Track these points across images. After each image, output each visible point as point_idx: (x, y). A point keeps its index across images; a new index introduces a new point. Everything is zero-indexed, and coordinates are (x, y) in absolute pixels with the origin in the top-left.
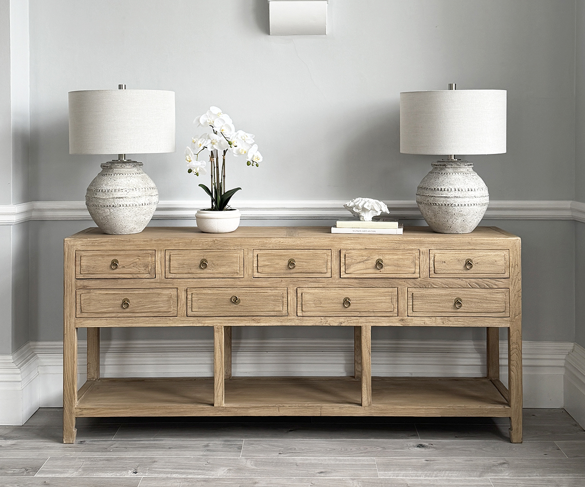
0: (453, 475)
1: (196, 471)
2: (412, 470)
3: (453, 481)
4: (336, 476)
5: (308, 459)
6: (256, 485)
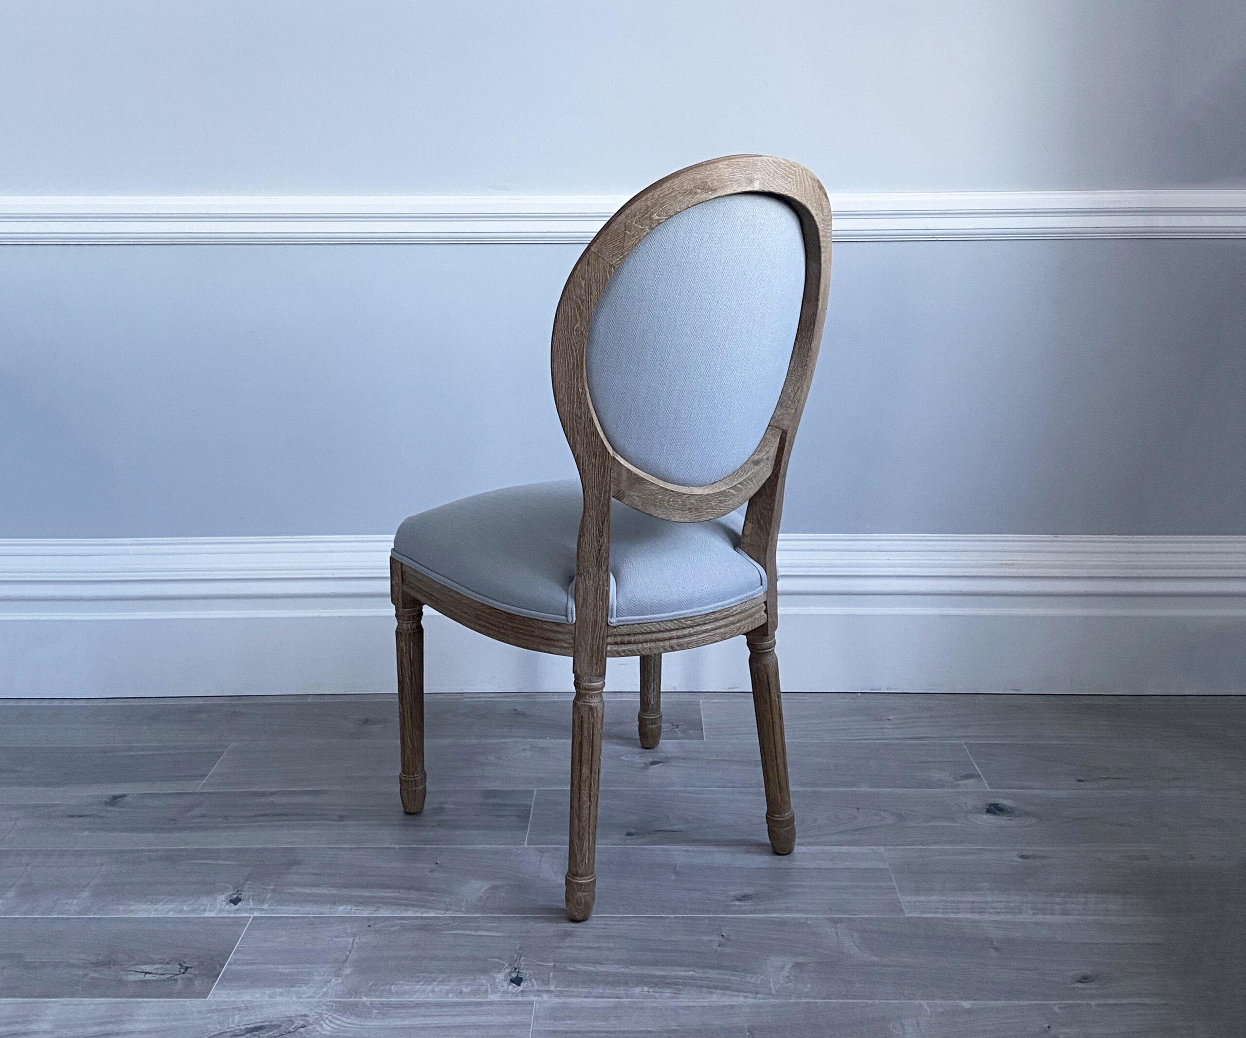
0: (1109, 907)
2: (991, 890)
3: (1115, 928)
4: (786, 911)
5: (703, 853)
6: (568, 942)
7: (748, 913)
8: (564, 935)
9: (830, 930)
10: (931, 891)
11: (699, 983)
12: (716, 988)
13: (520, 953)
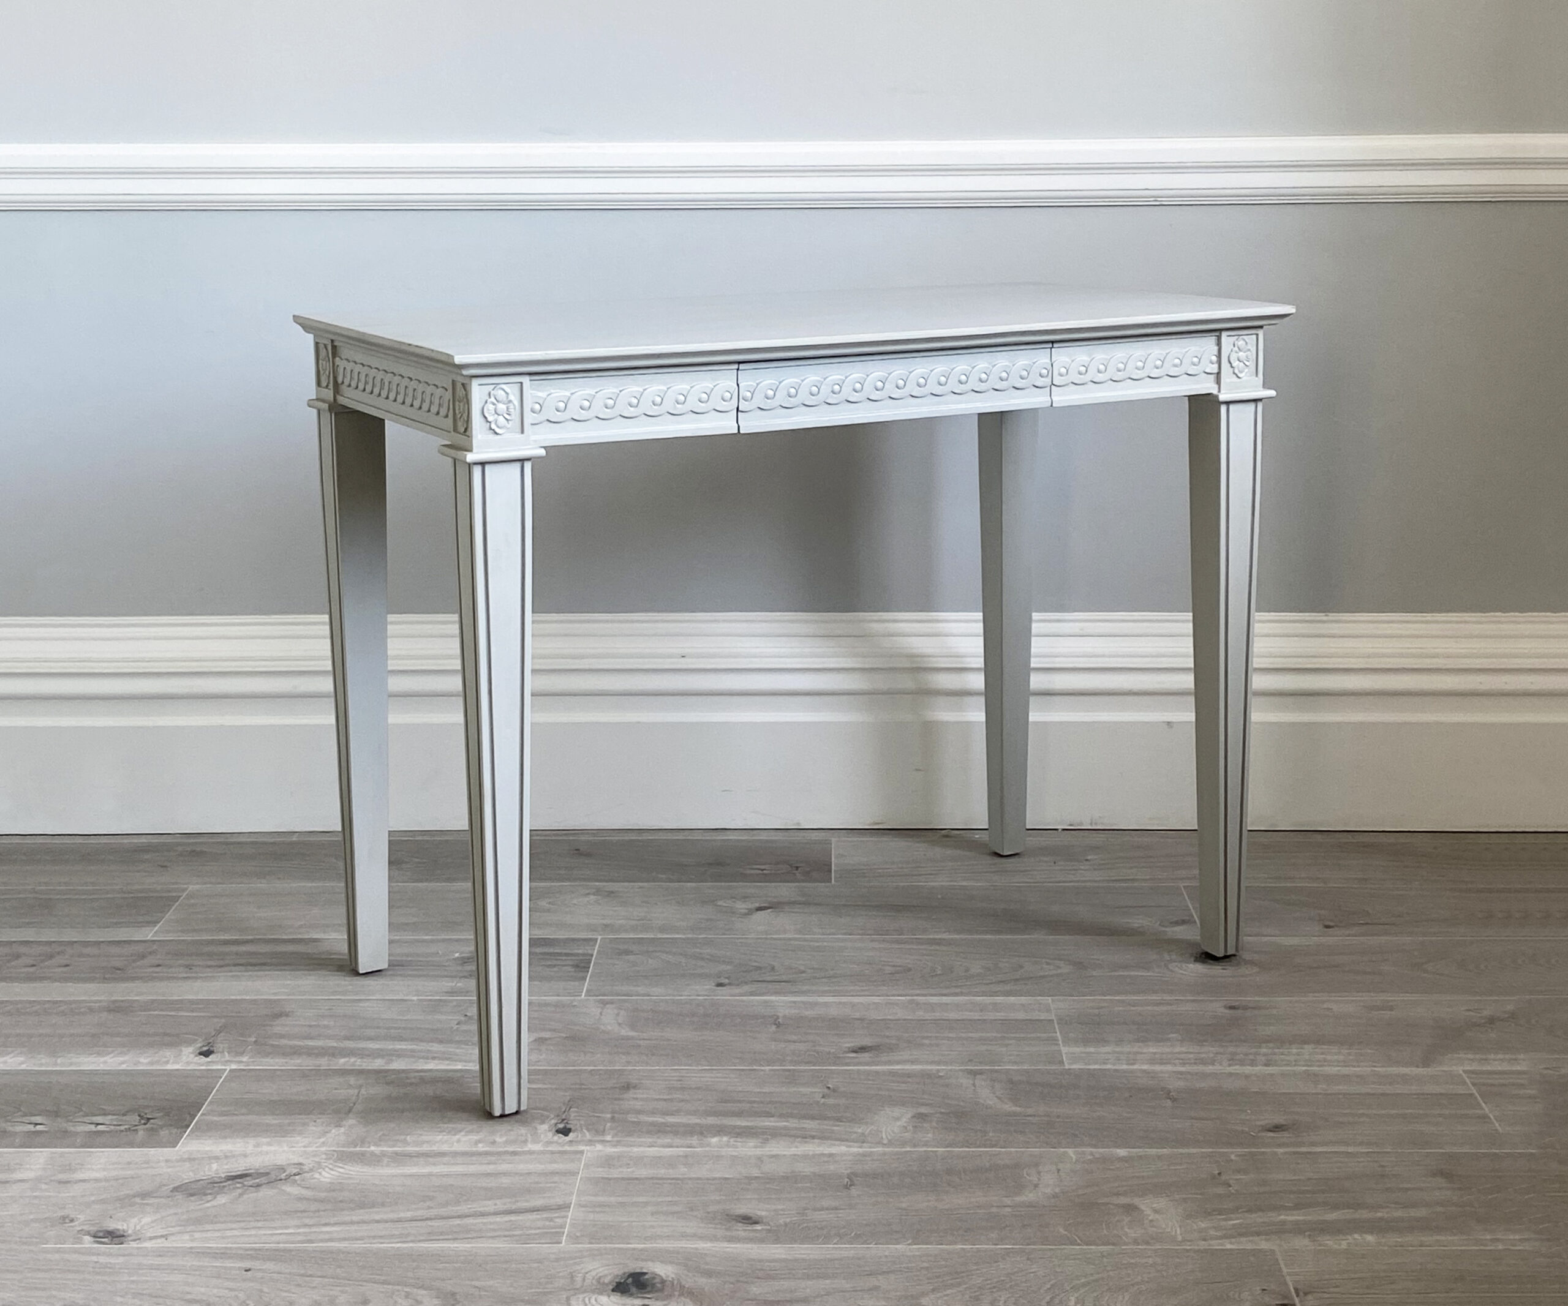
0: (1329, 1057)
1: (423, 1046)
2: (1182, 1041)
3: (1329, 1079)
4: (913, 1062)
5: (816, 1004)
6: (631, 1094)
7: (865, 1065)
8: (627, 1087)
9: (966, 1081)
10: (1105, 1042)
11: (793, 1132)
12: (813, 1137)
13: (570, 1104)
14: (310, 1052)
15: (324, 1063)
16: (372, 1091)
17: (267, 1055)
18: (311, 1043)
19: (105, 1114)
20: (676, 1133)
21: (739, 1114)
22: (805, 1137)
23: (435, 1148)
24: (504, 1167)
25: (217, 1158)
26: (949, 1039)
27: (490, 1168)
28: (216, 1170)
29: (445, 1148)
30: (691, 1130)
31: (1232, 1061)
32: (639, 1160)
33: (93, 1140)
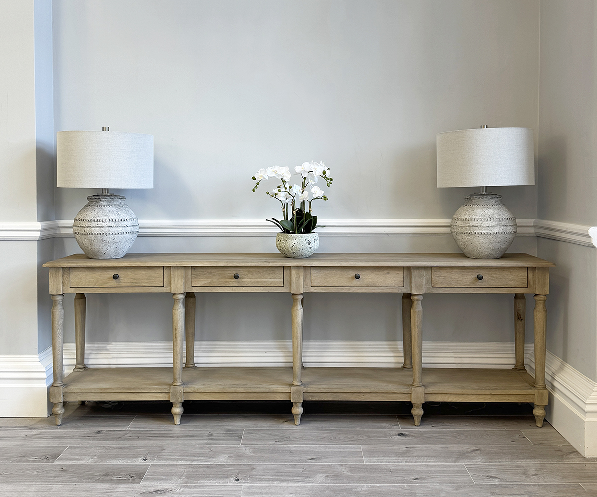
0: (431, 461)
1: (200, 458)
2: (394, 457)
3: (431, 466)
4: (325, 462)
5: (301, 447)
6: (254, 470)
7: (314, 463)
8: (253, 469)
9: (339, 467)
10: (374, 457)
11: (295, 480)
12: (300, 481)
13: (239, 473)
14: (171, 460)
15: (175, 462)
16: (188, 470)
17: (160, 460)
18: (171, 457)
19: (122, 475)
20: (266, 480)
21: (281, 476)
22: (298, 481)
23: (205, 484)
24: (223, 489)
25: (151, 486)
26: (335, 456)
27: (219, 489)
28: (150, 489)
29: (207, 484)
30: (269, 480)
31: (407, 461)
32: (256, 487)
33: (119, 481)
